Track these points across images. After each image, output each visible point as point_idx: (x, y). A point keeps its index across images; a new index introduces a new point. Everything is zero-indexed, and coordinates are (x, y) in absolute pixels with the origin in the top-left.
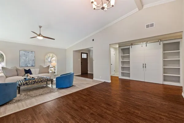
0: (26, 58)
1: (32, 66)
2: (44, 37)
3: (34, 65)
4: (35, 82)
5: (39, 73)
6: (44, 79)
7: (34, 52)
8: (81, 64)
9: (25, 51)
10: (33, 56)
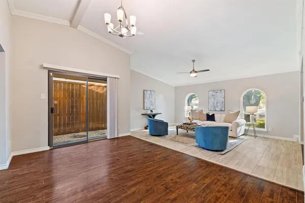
0: (215, 100)
1: (221, 110)
5: (224, 122)
7: (223, 91)
10: (222, 97)
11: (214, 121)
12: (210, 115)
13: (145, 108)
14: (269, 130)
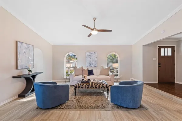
0: (90, 59)
1: (95, 67)
2: (98, 31)
3: (96, 66)
4: (89, 86)
5: (100, 75)
6: (99, 84)
7: (96, 53)
8: (159, 66)
9: (89, 52)
10: (96, 57)
11: (94, 75)
12: (90, 70)
13: (19, 68)
14: (121, 77)
